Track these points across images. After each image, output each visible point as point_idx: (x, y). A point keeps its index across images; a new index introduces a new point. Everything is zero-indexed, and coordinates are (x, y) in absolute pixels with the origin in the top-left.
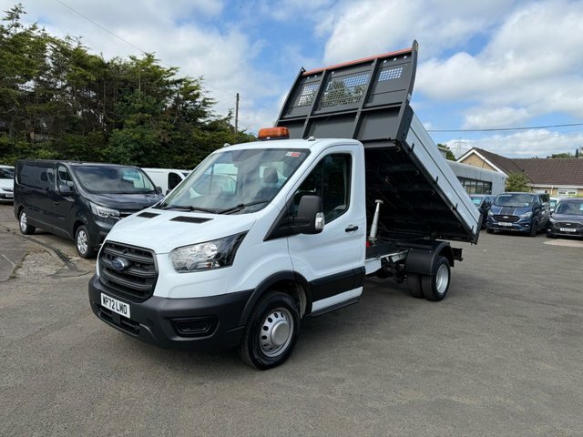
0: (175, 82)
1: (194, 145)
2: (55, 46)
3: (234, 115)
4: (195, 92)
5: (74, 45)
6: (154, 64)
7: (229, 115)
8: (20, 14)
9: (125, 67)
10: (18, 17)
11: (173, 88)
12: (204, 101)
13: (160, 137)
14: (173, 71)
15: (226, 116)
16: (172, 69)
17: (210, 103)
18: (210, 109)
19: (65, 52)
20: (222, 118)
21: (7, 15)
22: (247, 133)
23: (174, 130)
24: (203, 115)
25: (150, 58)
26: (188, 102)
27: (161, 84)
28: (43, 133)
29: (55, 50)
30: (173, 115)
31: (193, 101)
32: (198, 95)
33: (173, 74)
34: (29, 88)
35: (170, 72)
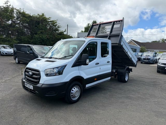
0: (51, 21)
1: (56, 39)
2: (17, 11)
3: (67, 30)
4: (56, 24)
5: (22, 11)
6: (44, 16)
7: (65, 30)
8: (8, 3)
9: (36, 17)
10: (7, 3)
11: (50, 23)
12: (58, 27)
13: (47, 37)
14: (50, 18)
15: (64, 31)
16: (49, 18)
17: (60, 27)
18: (60, 29)
19: (20, 13)
20: (63, 31)
21: (5, 3)
22: (70, 36)
23: (50, 35)
24: (58, 30)
25: (43, 15)
26: (54, 27)
27: (47, 22)
28: (14, 36)
29: (17, 12)
30: (50, 31)
31: (55, 27)
32: (56, 25)
33: (50, 19)
34: (10, 23)
35: (49, 19)
